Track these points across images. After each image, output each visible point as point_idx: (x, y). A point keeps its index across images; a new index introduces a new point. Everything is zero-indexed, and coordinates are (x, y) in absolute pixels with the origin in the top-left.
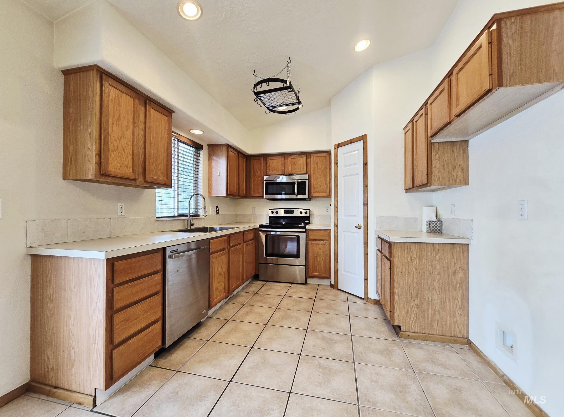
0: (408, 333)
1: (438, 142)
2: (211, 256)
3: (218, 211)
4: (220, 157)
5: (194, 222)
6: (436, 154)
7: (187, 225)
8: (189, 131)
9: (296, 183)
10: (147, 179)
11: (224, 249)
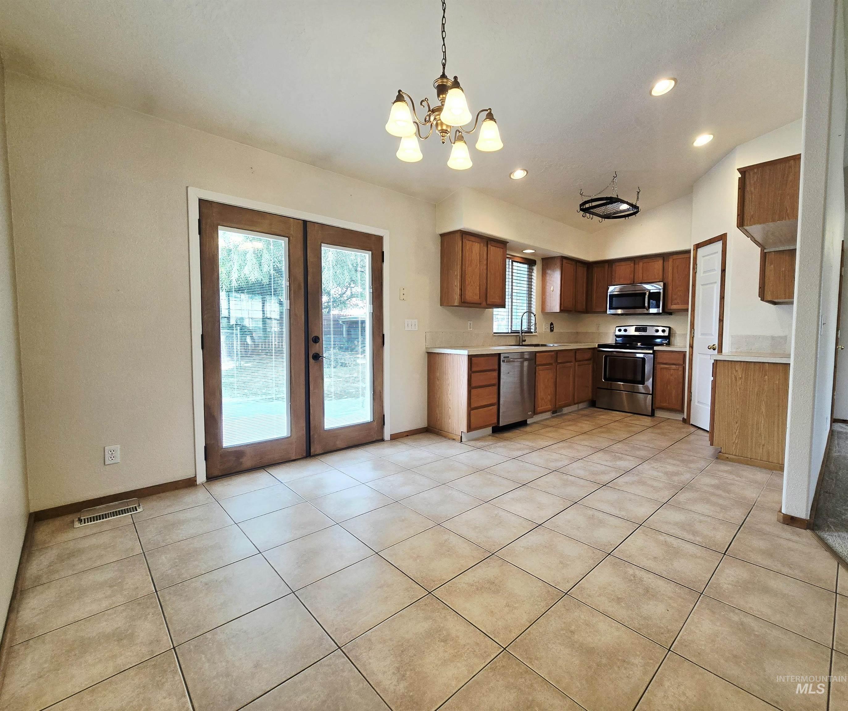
0: (727, 455)
1: (774, 251)
2: (537, 367)
3: (552, 329)
4: (554, 270)
5: (526, 338)
6: (771, 264)
7: (519, 341)
8: (522, 251)
9: (647, 293)
10: (488, 302)
11: (551, 364)
